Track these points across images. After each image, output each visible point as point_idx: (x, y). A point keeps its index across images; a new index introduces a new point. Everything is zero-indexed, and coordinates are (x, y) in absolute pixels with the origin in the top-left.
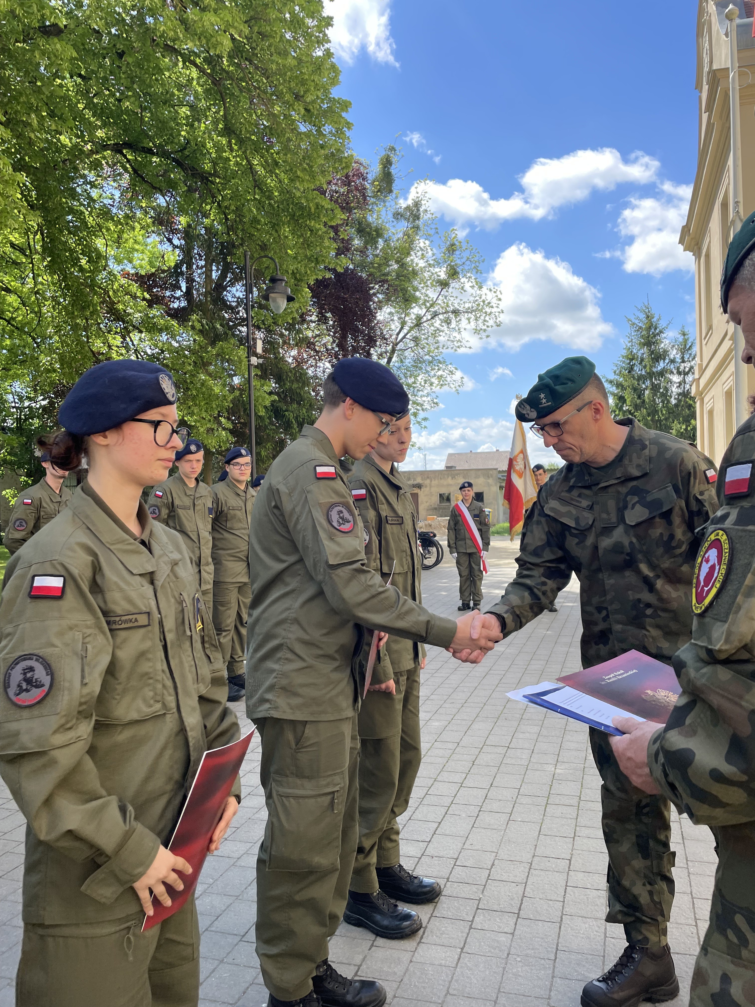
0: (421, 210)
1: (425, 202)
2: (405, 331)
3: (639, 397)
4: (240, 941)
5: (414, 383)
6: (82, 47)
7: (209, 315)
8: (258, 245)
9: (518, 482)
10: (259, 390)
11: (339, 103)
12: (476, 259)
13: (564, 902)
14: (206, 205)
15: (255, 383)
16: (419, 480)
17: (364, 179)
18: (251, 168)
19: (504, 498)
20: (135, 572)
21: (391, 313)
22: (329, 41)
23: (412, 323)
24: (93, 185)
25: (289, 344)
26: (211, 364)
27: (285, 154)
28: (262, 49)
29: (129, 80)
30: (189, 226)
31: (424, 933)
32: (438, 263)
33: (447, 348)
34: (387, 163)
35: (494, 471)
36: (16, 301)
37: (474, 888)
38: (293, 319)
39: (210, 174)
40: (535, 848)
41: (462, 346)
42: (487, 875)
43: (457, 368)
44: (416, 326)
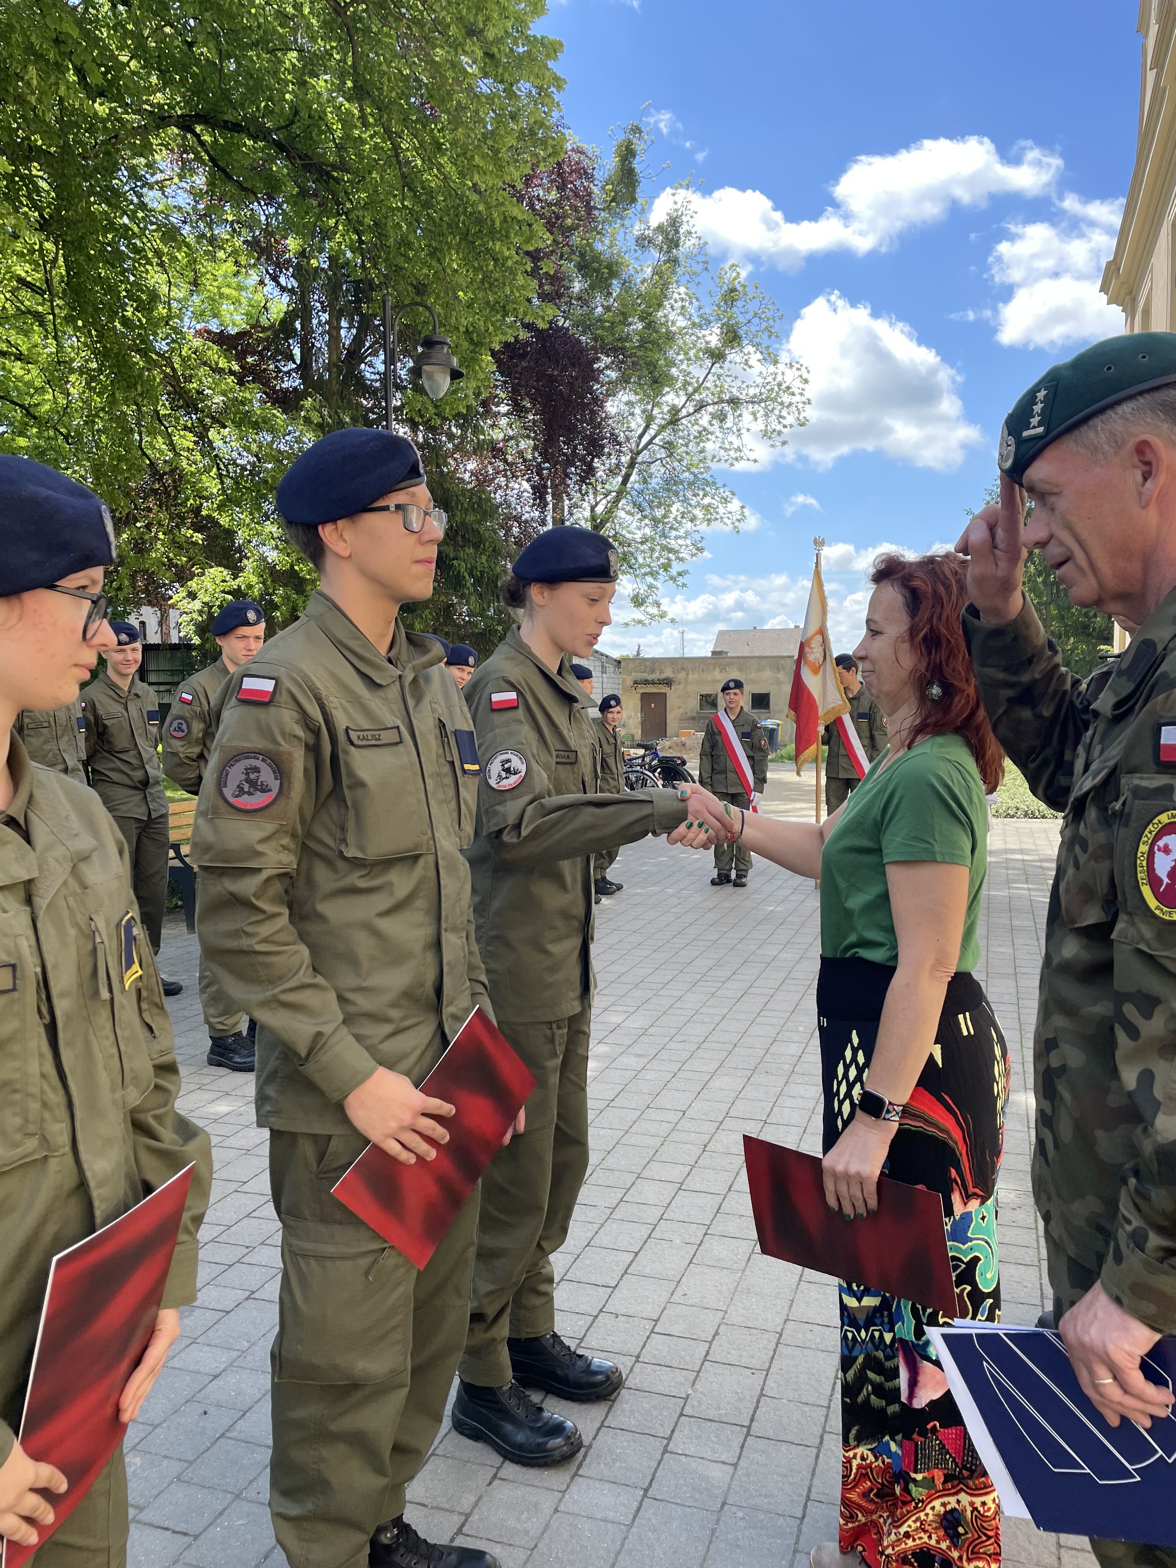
0: (681, 231)
1: (688, 218)
2: (651, 432)
5: (665, 516)
7: (332, 401)
8: (412, 284)
9: (812, 681)
11: (542, 44)
12: (769, 314)
13: (829, 1407)
14: (329, 218)
16: (668, 673)
17: (588, 179)
18: (398, 155)
19: (791, 703)
21: (629, 403)
23: (663, 418)
25: (464, 450)
27: (455, 132)
30: (302, 254)
31: (585, 1456)
32: (707, 321)
33: (719, 461)
34: (627, 154)
35: (783, 661)
37: (680, 1376)
38: (469, 408)
39: (335, 167)
40: (791, 1306)
41: (742, 458)
42: (704, 1353)
43: (733, 494)
44: (668, 424)
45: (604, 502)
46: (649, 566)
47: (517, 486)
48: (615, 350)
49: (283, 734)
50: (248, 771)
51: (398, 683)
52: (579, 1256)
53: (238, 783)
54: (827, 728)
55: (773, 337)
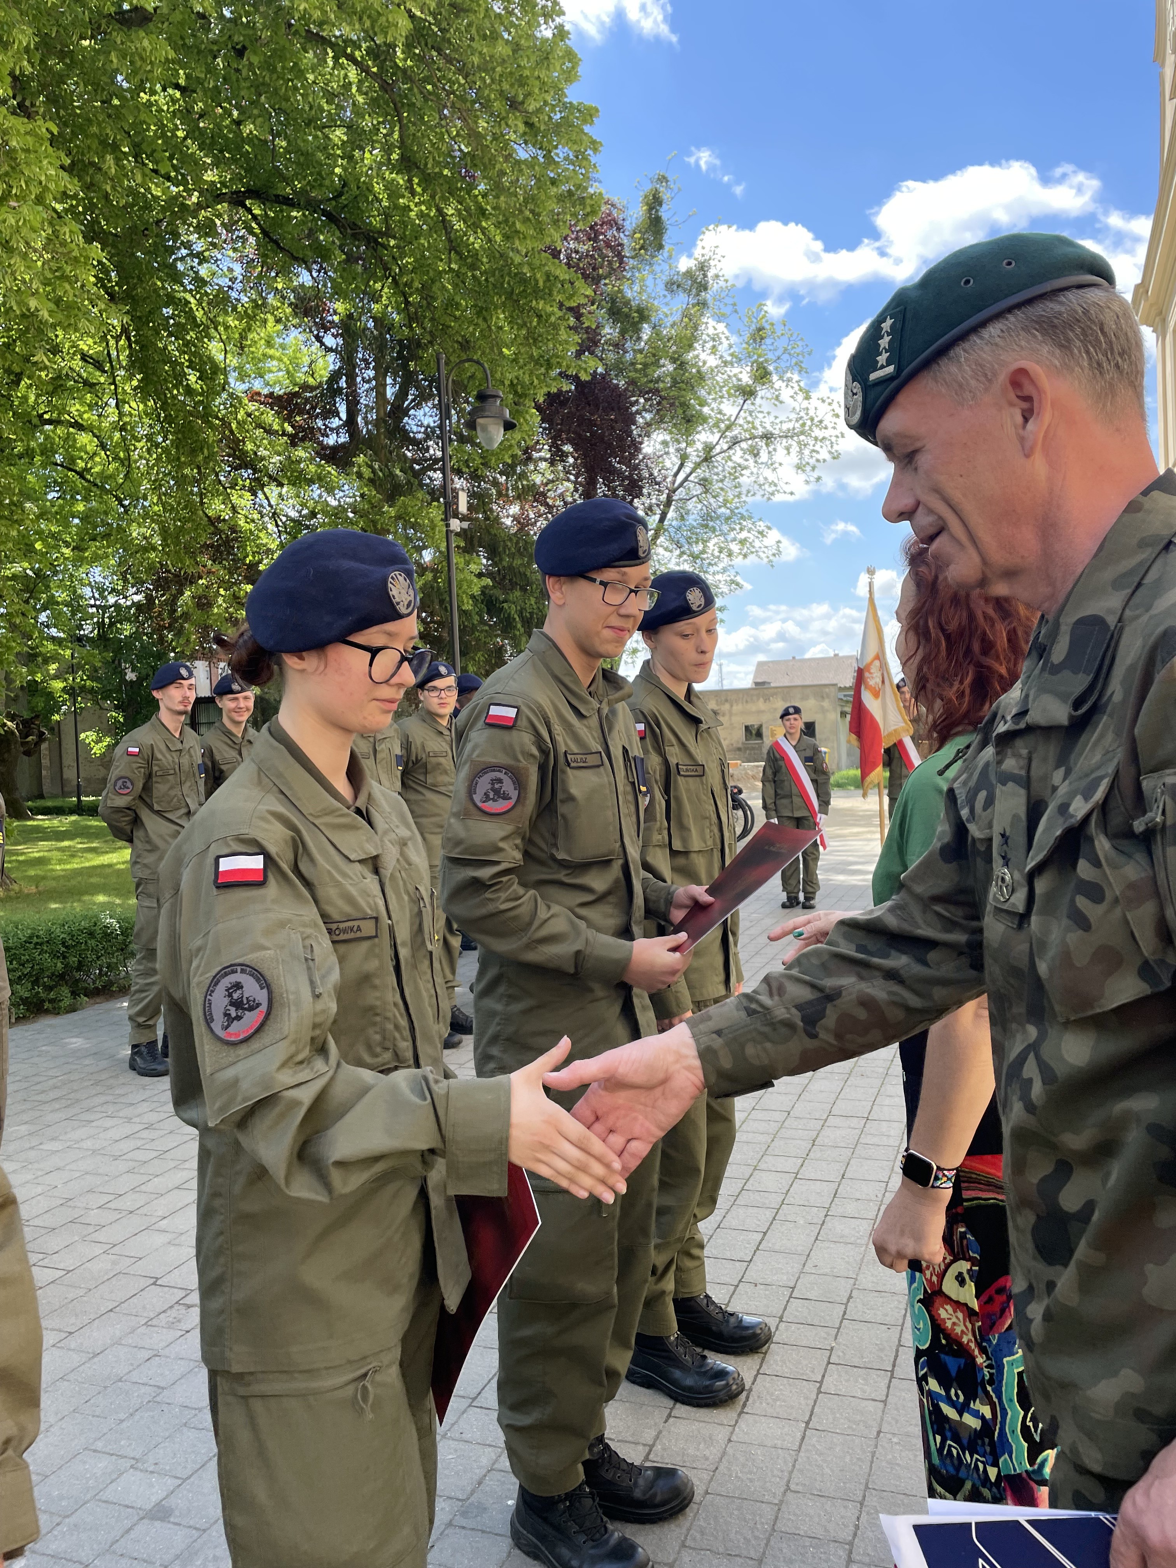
0: (709, 275)
1: (716, 262)
2: (687, 470)
4: (470, 1406)
5: (703, 552)
6: (180, 42)
7: (382, 456)
8: (458, 342)
9: (873, 705)
10: (462, 570)
11: (579, 111)
12: (798, 350)
14: (375, 282)
15: (457, 559)
17: (618, 229)
18: (444, 221)
19: (851, 730)
20: (352, 857)
21: (665, 443)
22: (562, 13)
23: (698, 456)
24: (202, 259)
25: (507, 496)
26: (389, 532)
27: (497, 197)
28: (457, 29)
29: (253, 89)
30: (350, 316)
32: (738, 359)
33: (754, 495)
34: (655, 202)
35: (832, 689)
36: (91, 442)
38: (513, 456)
39: (381, 234)
41: (778, 491)
42: (841, 1313)
43: (770, 526)
44: (703, 461)
48: (649, 392)
49: (522, 753)
50: (494, 781)
51: (597, 714)
53: (485, 791)
54: (887, 751)
55: (803, 372)
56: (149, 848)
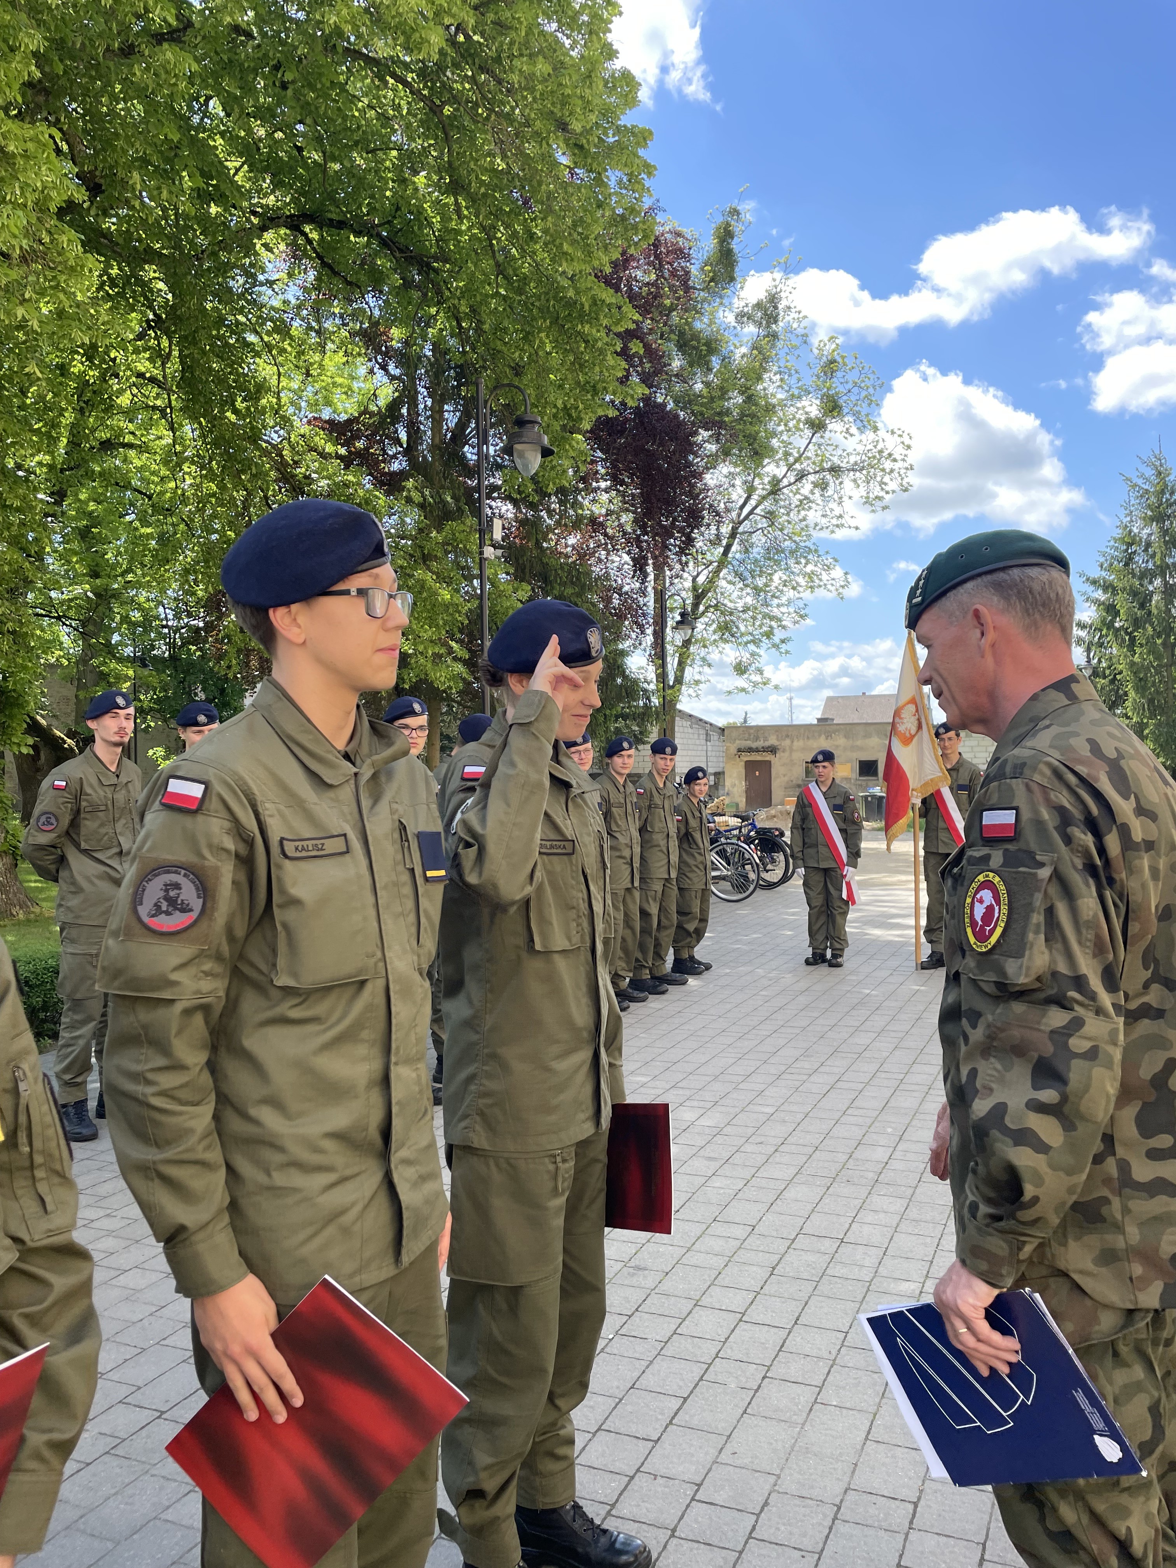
0: (780, 307)
1: (787, 294)
2: (752, 503)
3: (1142, 606)
5: (766, 585)
7: (436, 482)
8: (509, 366)
10: (509, 598)
11: (633, 133)
12: (869, 383)
14: (430, 307)
16: (772, 741)
17: (685, 259)
21: (730, 475)
23: (763, 489)
27: (545, 220)
32: (806, 393)
33: (821, 528)
34: (726, 235)
39: (435, 258)
40: (853, 1472)
41: (843, 525)
42: (750, 1528)
43: (836, 561)
44: (770, 494)
45: (706, 572)
46: (751, 634)
47: (618, 559)
48: (715, 424)
49: (210, 846)
50: (168, 887)
51: (352, 782)
52: (621, 1400)
53: (155, 901)
54: (924, 801)
55: (873, 405)
56: (73, 889)
